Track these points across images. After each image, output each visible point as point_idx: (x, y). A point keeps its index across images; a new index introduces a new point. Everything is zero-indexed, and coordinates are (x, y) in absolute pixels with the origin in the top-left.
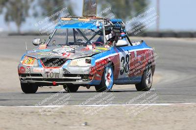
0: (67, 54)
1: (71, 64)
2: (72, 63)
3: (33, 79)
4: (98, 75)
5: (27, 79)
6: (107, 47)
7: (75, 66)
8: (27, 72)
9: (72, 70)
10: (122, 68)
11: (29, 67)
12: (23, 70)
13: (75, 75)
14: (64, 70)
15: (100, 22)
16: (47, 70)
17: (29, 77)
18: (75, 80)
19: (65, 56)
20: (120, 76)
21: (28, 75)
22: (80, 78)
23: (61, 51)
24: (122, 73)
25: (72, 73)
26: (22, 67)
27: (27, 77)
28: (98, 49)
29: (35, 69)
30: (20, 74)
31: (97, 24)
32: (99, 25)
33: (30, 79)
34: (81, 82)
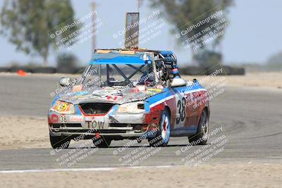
0: (113, 97)
1: (119, 111)
2: (120, 109)
3: (70, 131)
4: (154, 125)
5: (60, 131)
6: (160, 88)
7: (124, 113)
8: (61, 121)
9: (120, 118)
10: (178, 115)
11: (63, 114)
12: (55, 118)
13: (125, 125)
14: (110, 117)
15: (148, 56)
16: (88, 118)
17: (64, 128)
18: (125, 131)
19: (111, 100)
20: (176, 126)
21: (63, 125)
22: (131, 128)
23: (105, 94)
24: (178, 122)
25: (121, 122)
26: (54, 115)
27: (61, 128)
28: (150, 91)
29: (71, 117)
30: (50, 124)
31: (145, 58)
32: (148, 59)
33: (65, 131)
34: (132, 133)
